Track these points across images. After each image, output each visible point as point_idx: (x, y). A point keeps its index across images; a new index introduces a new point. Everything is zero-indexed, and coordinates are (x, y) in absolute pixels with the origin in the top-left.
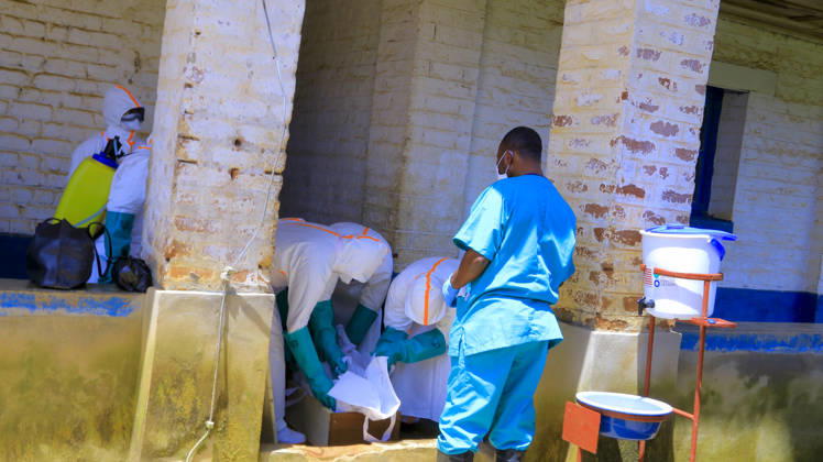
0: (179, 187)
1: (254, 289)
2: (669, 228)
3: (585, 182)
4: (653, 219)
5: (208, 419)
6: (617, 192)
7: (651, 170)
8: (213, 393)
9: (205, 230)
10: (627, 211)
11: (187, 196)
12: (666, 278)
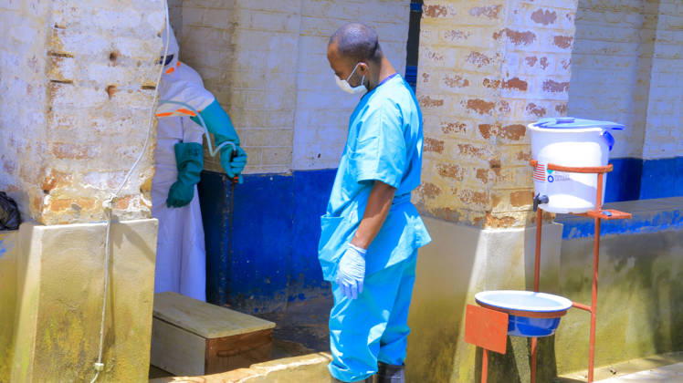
0: (56, 110)
1: (137, 215)
2: (559, 122)
3: (465, 76)
4: (536, 112)
5: (96, 360)
6: (503, 86)
7: (532, 61)
8: (101, 332)
9: (85, 156)
10: (512, 106)
11: (64, 120)
12: (560, 173)
